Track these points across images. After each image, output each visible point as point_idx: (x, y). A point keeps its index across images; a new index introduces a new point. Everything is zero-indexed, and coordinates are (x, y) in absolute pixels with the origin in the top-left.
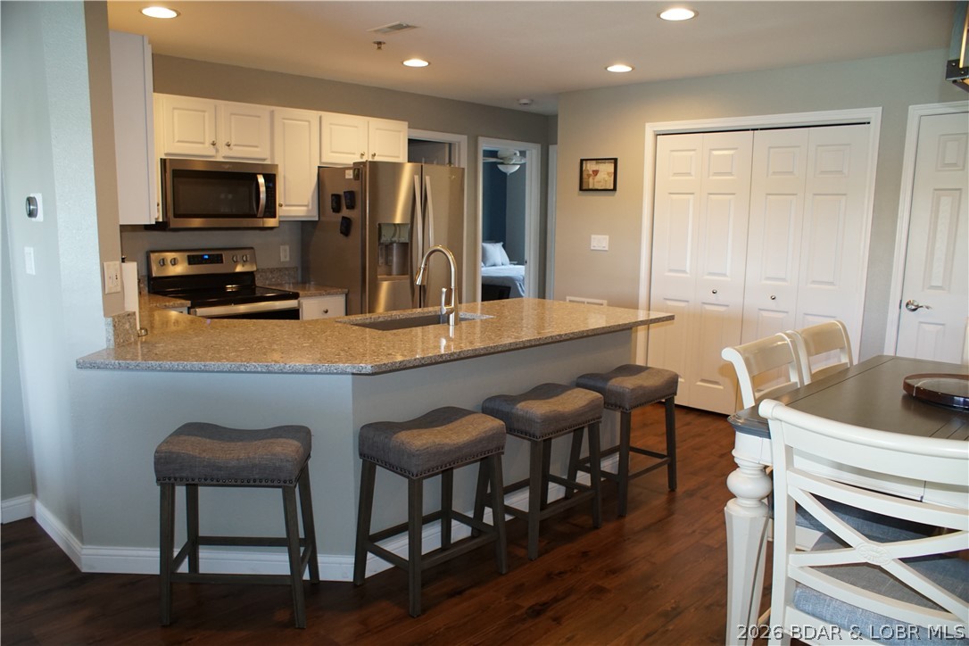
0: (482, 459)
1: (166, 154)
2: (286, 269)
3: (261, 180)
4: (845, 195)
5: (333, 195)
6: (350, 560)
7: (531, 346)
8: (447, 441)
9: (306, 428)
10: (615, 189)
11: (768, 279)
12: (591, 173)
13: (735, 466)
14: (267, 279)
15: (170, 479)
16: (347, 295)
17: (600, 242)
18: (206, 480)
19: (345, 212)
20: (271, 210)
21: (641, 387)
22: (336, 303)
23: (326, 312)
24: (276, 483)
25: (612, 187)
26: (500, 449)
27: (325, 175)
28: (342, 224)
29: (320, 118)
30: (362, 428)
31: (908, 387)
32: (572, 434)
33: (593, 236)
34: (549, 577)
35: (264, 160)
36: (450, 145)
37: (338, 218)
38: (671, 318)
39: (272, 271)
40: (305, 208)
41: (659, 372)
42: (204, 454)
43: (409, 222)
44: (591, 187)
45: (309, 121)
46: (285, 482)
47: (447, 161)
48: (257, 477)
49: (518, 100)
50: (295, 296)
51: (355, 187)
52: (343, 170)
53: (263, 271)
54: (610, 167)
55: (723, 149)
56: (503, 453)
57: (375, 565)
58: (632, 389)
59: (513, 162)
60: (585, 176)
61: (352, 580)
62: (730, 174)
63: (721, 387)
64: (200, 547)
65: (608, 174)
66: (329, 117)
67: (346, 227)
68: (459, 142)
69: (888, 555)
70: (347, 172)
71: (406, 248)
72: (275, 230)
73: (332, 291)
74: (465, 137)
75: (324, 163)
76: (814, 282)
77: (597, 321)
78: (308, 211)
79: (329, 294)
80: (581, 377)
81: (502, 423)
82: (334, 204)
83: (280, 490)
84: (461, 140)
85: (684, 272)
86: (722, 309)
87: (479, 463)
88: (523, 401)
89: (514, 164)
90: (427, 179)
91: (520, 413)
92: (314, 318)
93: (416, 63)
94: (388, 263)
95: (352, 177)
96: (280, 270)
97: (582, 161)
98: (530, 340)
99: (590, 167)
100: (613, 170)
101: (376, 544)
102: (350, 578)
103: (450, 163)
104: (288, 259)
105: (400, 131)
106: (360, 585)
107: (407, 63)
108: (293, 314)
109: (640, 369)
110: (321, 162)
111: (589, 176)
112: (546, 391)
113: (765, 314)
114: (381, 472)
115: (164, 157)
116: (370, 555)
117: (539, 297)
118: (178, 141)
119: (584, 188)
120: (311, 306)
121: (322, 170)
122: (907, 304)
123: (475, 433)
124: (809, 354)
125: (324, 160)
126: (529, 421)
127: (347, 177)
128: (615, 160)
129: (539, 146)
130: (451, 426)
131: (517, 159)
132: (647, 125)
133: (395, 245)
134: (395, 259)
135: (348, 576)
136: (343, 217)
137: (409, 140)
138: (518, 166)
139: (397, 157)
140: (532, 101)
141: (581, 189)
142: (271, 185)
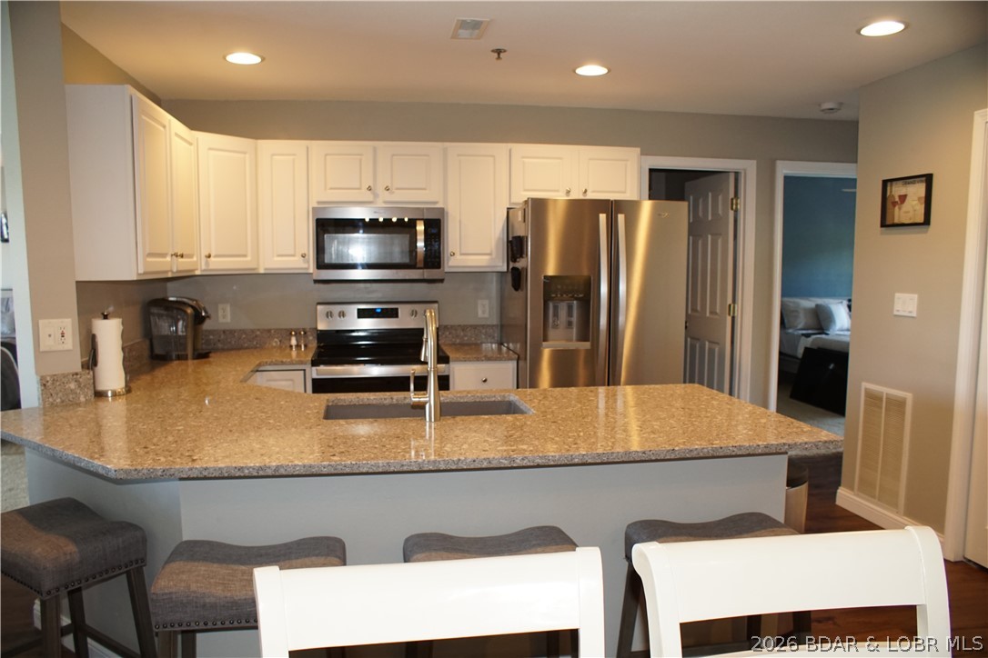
1: (319, 203)
3: (420, 226)
10: (927, 222)
12: (897, 199)
14: (457, 336)
17: (906, 304)
20: (434, 259)
23: (485, 381)
25: (921, 219)
28: (511, 276)
29: (510, 151)
33: (897, 295)
35: (436, 203)
36: (737, 174)
40: (487, 257)
44: (896, 221)
45: (495, 156)
47: (732, 195)
49: (820, 105)
54: (919, 190)
60: (888, 203)
65: (919, 199)
67: (517, 280)
68: (745, 170)
70: (519, 213)
71: (589, 306)
74: (754, 162)
75: (514, 204)
78: (492, 260)
79: (489, 360)
84: (749, 168)
90: (620, 218)
93: (592, 70)
94: (570, 325)
95: (521, 219)
97: (885, 183)
99: (897, 190)
100: (925, 193)
103: (736, 197)
107: (581, 72)
110: (510, 203)
111: (894, 204)
115: (316, 205)
118: (331, 189)
119: (887, 222)
120: (462, 374)
121: (512, 214)
125: (513, 201)
128: (928, 179)
132: (977, 113)
133: (575, 303)
134: (575, 320)
136: (513, 268)
139: (624, 192)
140: (841, 104)
141: (883, 225)
142: (434, 231)
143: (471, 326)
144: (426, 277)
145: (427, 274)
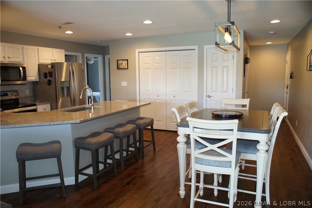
0: (105, 146)
2: (29, 97)
3: (21, 69)
4: (190, 68)
5: (44, 73)
6: (74, 178)
7: (117, 113)
8: (100, 140)
9: (59, 141)
10: (128, 68)
11: (172, 91)
13: (178, 135)
14: (23, 100)
15: (21, 159)
16: (51, 104)
17: (124, 84)
18: (33, 158)
19: (49, 78)
20: (25, 78)
21: (145, 122)
22: (48, 107)
23: (45, 109)
24: (55, 157)
26: (113, 141)
27: (41, 67)
28: (48, 82)
29: (38, 49)
30: (75, 139)
31: (213, 114)
32: (127, 138)
33: (122, 82)
34: (129, 175)
35: (21, 62)
36: (76, 56)
37: (46, 80)
38: (150, 103)
39: (24, 98)
40: (35, 77)
41: (149, 118)
42: (32, 151)
43: (69, 80)
44: (120, 68)
45: (34, 50)
46: (58, 156)
47: (75, 61)
48: (49, 155)
49: (97, 42)
50: (35, 105)
51: (52, 70)
52: (47, 65)
53: (21, 98)
54: (126, 62)
55: (157, 56)
56: (114, 143)
57: (81, 178)
58: (143, 123)
59: (92, 60)
60: (118, 64)
61: (75, 184)
62: (160, 63)
63: (162, 122)
64: (26, 181)
65: (126, 64)
66: (41, 49)
67: (49, 83)
69: (214, 147)
70: (49, 66)
71: (69, 88)
72: (26, 85)
73: (46, 103)
74: (81, 54)
75: (40, 63)
76: (184, 92)
77: (125, 107)
78: (36, 78)
79: (45, 104)
80: (128, 121)
81: (113, 134)
82: (45, 76)
83: (56, 158)
84: (79, 55)
85: (149, 91)
86: (161, 101)
87: (104, 147)
88: (116, 128)
89: (92, 61)
90: (74, 67)
91: (116, 131)
92: (42, 111)
93: (69, 32)
94: (63, 93)
95: (51, 67)
96: (26, 97)
97: (117, 60)
98: (117, 112)
99: (120, 62)
100: (127, 63)
101: (82, 172)
102: (74, 183)
103: (76, 62)
104: (29, 94)
105: (62, 53)
106: (78, 185)
107: (66, 32)
108: (35, 110)
109: (143, 118)
110: (39, 63)
111: (120, 65)
112: (120, 126)
113: (172, 101)
114: (81, 151)
116: (80, 175)
117: (105, 101)
119: (119, 68)
120: (40, 108)
121: (39, 65)
122: (208, 96)
123: (106, 137)
124: (190, 109)
125: (40, 62)
126: (119, 133)
127: (49, 67)
128: (127, 60)
129: (102, 56)
130: (99, 136)
131: (93, 59)
132: (136, 50)
133: (65, 88)
134: (65, 92)
135: (73, 183)
136: (48, 80)
137: (65, 55)
138: (93, 62)
139: (62, 60)
140: (101, 42)
141: (118, 69)
142: (24, 70)
143: (25, 97)
144: (23, 83)
145: (23, 82)
